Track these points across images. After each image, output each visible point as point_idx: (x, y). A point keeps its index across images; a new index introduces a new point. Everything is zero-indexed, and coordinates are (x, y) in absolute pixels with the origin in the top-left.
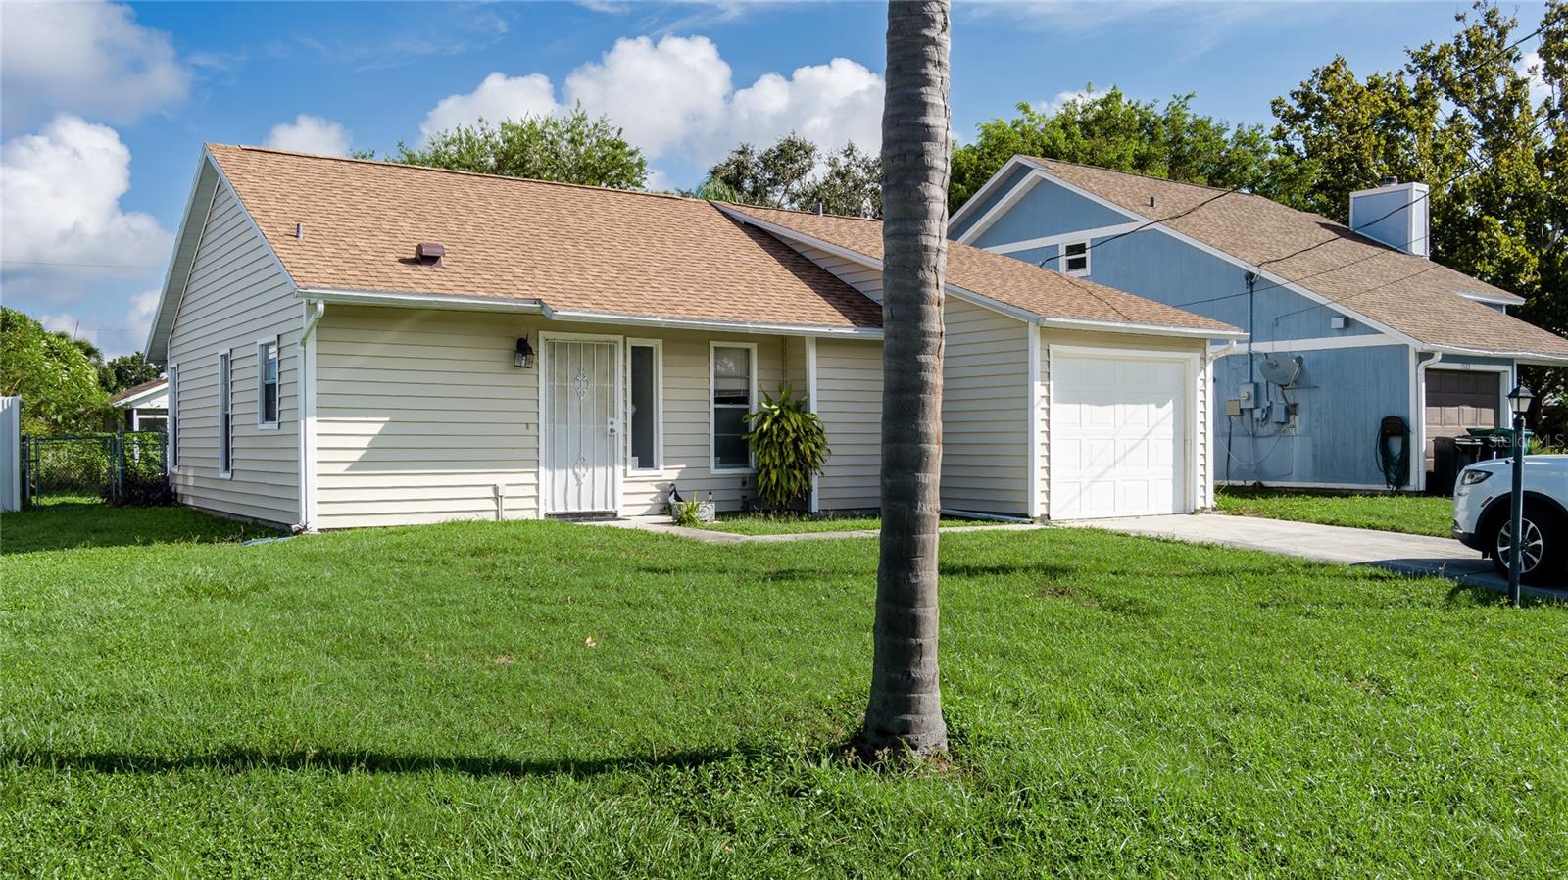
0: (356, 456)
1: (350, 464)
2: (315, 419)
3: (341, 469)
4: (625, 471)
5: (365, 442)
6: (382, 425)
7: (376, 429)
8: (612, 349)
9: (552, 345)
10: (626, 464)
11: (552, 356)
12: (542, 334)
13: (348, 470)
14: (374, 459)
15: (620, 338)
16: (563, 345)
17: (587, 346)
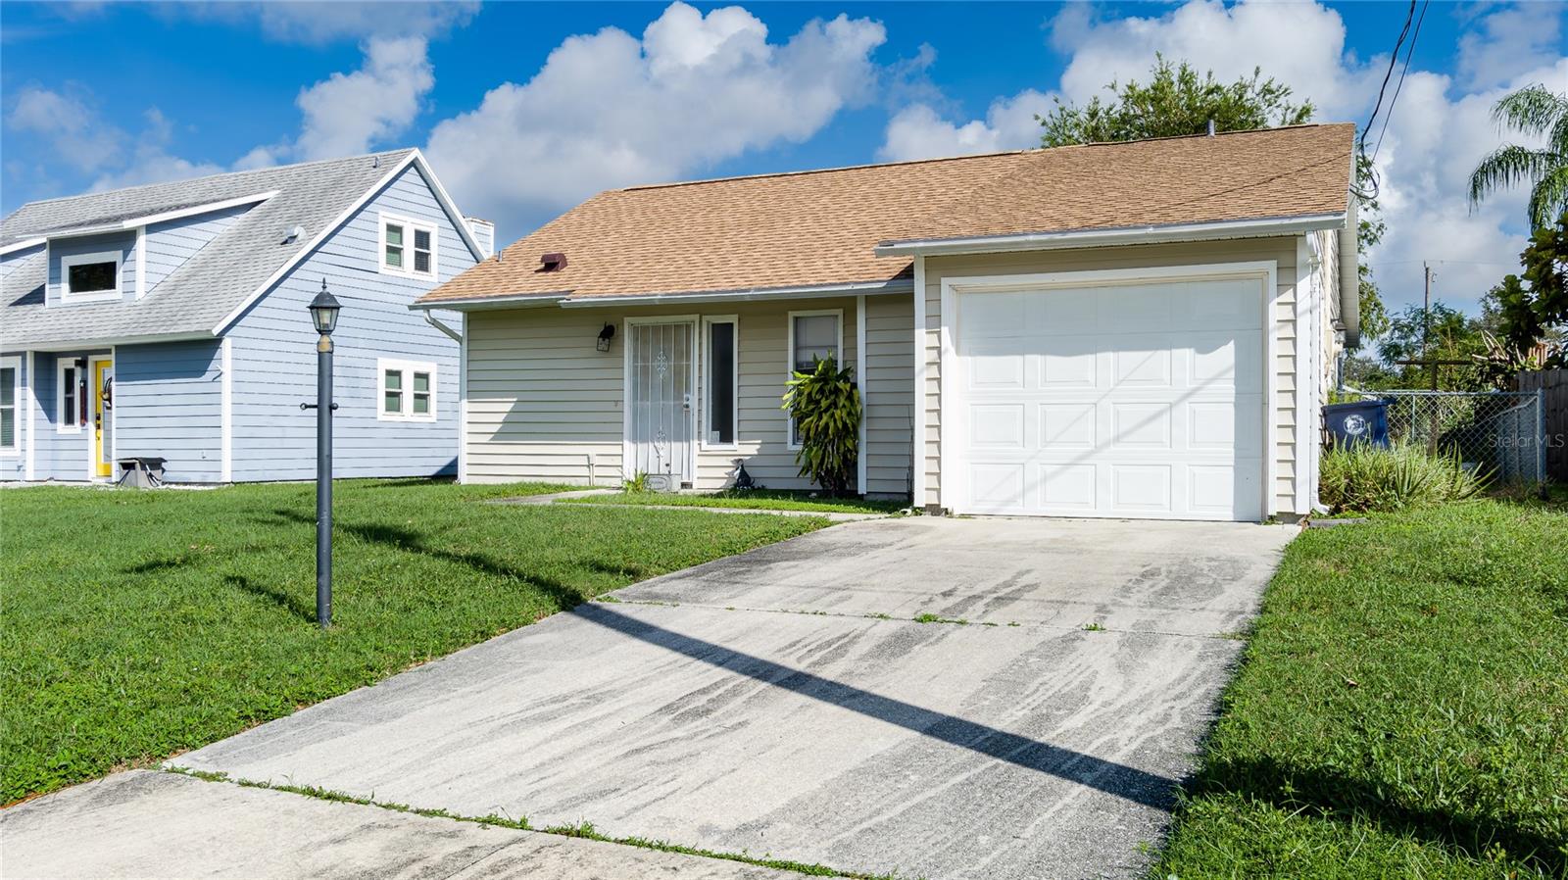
0: (495, 428)
1: (492, 436)
2: (466, 400)
3: (487, 439)
4: (700, 444)
5: (501, 418)
6: (513, 404)
7: (508, 407)
8: (688, 327)
9: (635, 328)
10: (699, 439)
11: (636, 339)
12: (627, 320)
13: (491, 439)
14: (510, 431)
15: (696, 317)
16: (645, 328)
17: (666, 328)
